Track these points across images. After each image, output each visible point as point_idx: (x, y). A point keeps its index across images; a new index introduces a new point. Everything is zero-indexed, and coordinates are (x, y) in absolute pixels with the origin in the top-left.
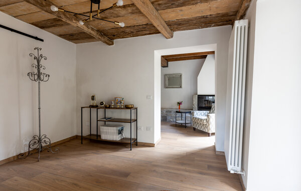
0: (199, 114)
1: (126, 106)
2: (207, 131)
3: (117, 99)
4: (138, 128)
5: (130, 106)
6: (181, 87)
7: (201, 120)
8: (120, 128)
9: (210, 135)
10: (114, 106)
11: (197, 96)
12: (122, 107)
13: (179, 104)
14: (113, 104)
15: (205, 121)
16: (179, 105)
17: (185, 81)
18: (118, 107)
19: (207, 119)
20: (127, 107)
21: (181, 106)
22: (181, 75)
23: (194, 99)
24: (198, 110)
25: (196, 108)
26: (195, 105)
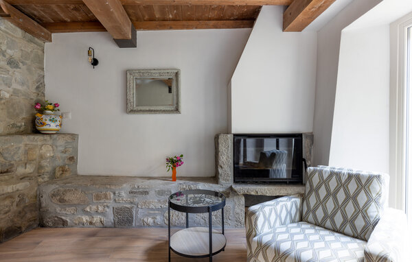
6: (177, 110)
11: (230, 137)
13: (174, 162)
16: (174, 167)
17: (191, 92)
21: (178, 169)
22: (177, 74)
23: (222, 148)
24: (235, 182)
25: (228, 176)
26: (225, 167)
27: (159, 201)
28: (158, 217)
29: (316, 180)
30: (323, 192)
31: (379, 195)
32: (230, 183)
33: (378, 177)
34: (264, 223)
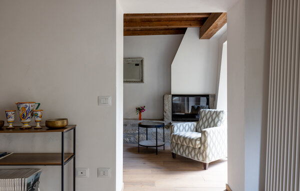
0: (181, 128)
1: (47, 122)
2: (201, 160)
3: (22, 106)
4: (78, 173)
5: (59, 124)
6: (142, 81)
7: (191, 140)
8: (30, 179)
9: (207, 166)
10: (13, 122)
12: (38, 126)
13: (140, 110)
14: (11, 120)
15: (198, 142)
16: (140, 112)
17: (150, 71)
18: (27, 125)
19: (201, 138)
20: (50, 126)
21: (142, 113)
22: (142, 61)
23: (166, 102)
24: (173, 120)
25: (169, 117)
26: (168, 112)
27: (132, 130)
28: (132, 138)
29: (203, 114)
30: (204, 119)
31: (222, 118)
32: (170, 121)
33: (223, 111)
34: (177, 130)
